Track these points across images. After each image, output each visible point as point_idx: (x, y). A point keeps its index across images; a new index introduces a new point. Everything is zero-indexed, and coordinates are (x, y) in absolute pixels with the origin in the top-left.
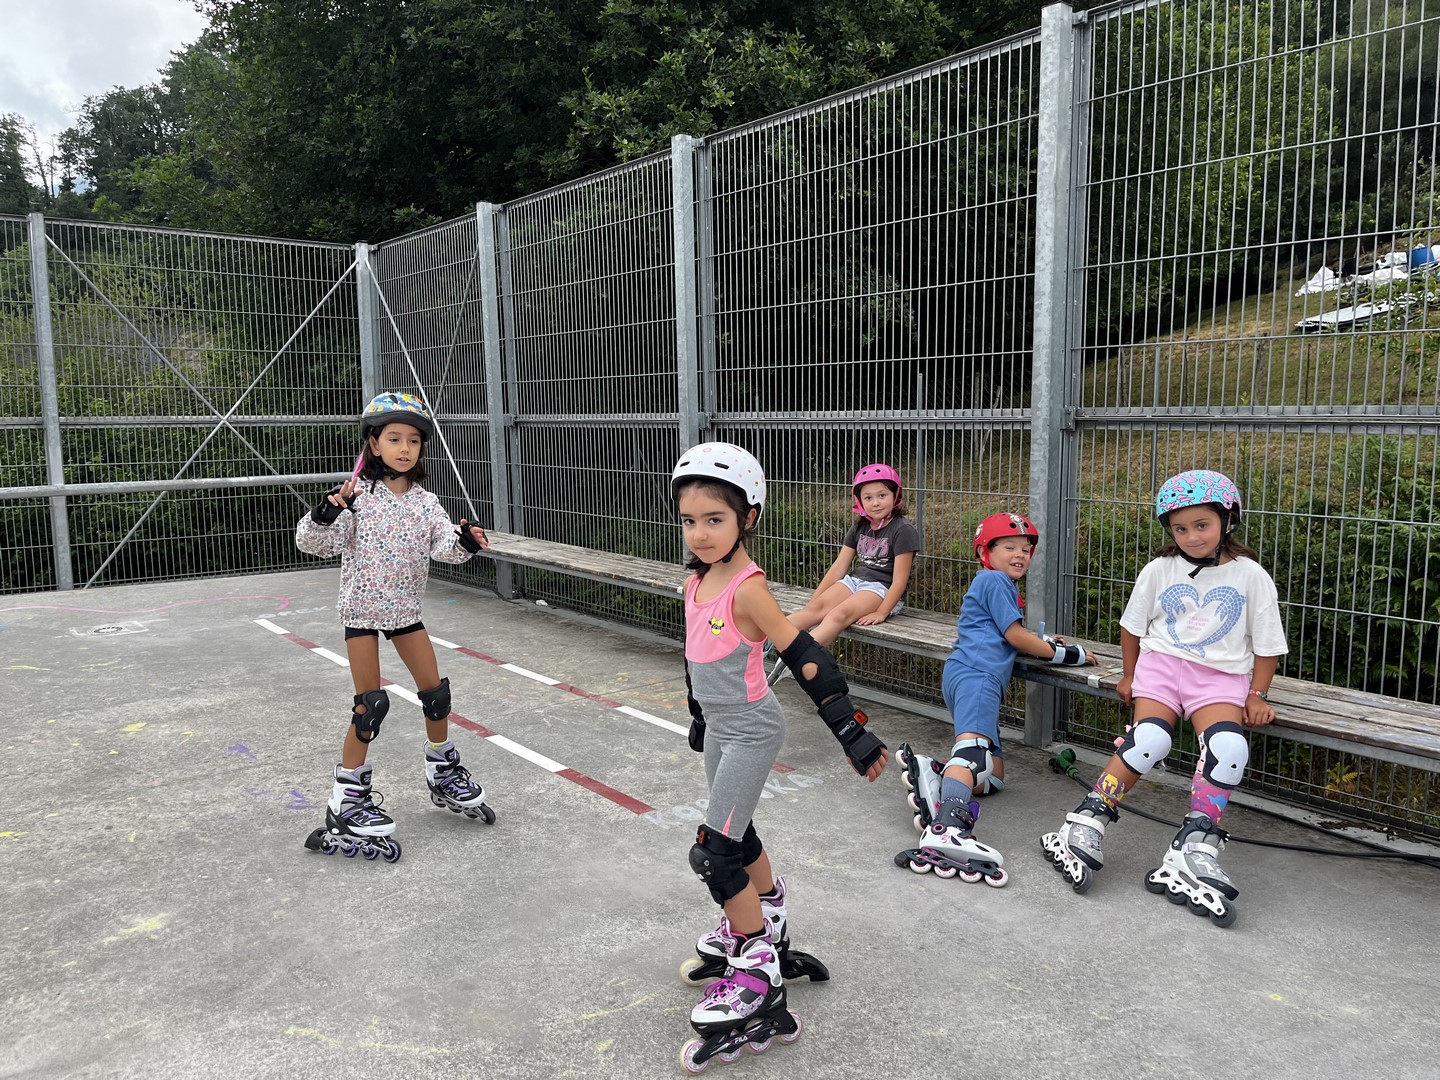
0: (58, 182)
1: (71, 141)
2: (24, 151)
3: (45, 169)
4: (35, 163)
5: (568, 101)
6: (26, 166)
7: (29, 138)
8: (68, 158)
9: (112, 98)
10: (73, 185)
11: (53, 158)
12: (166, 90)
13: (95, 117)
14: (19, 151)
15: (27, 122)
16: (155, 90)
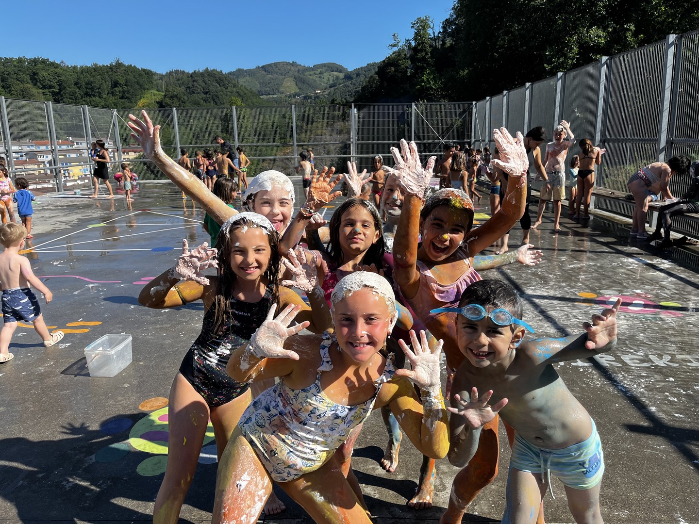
0: (440, 44)
1: (447, 23)
6: (429, 37)
7: (432, 25)
10: (446, 43)
11: (439, 33)
13: (456, 12)
14: (428, 31)
15: (431, 18)
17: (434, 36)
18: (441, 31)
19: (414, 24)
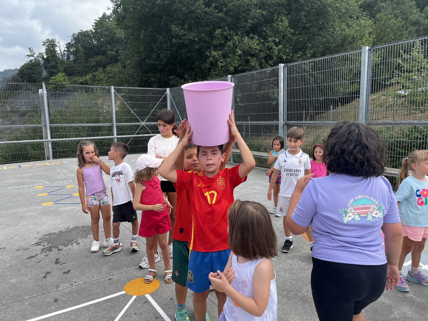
0: (66, 58)
1: (69, 46)
2: (57, 49)
3: (63, 54)
4: (60, 52)
5: (207, 53)
6: (57, 53)
7: (58, 45)
8: (68, 51)
9: (79, 33)
10: (70, 58)
11: (65, 51)
12: (94, 31)
13: (75, 39)
14: (56, 49)
15: (57, 41)
16: (91, 31)
19: (45, 43)
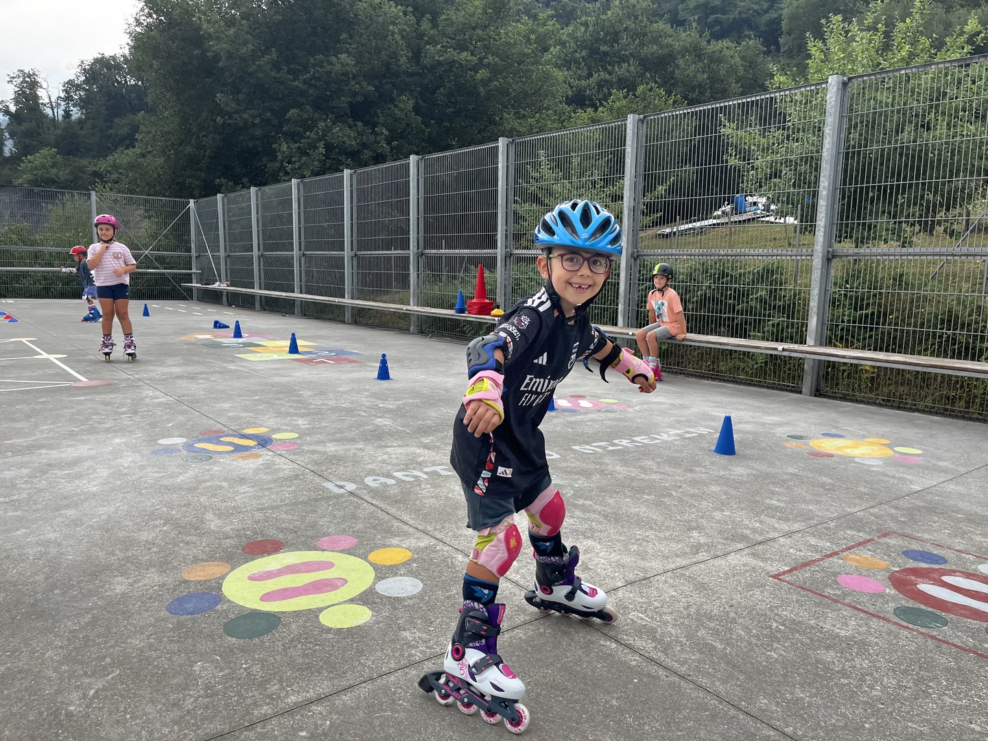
0: (61, 112)
1: (70, 86)
2: (40, 92)
3: (54, 104)
4: (47, 101)
6: (41, 101)
8: (68, 99)
10: (71, 115)
11: (59, 98)
12: (131, 57)
13: (86, 73)
16: (124, 56)
17: (51, 102)
18: (62, 95)
19: (14, 78)
